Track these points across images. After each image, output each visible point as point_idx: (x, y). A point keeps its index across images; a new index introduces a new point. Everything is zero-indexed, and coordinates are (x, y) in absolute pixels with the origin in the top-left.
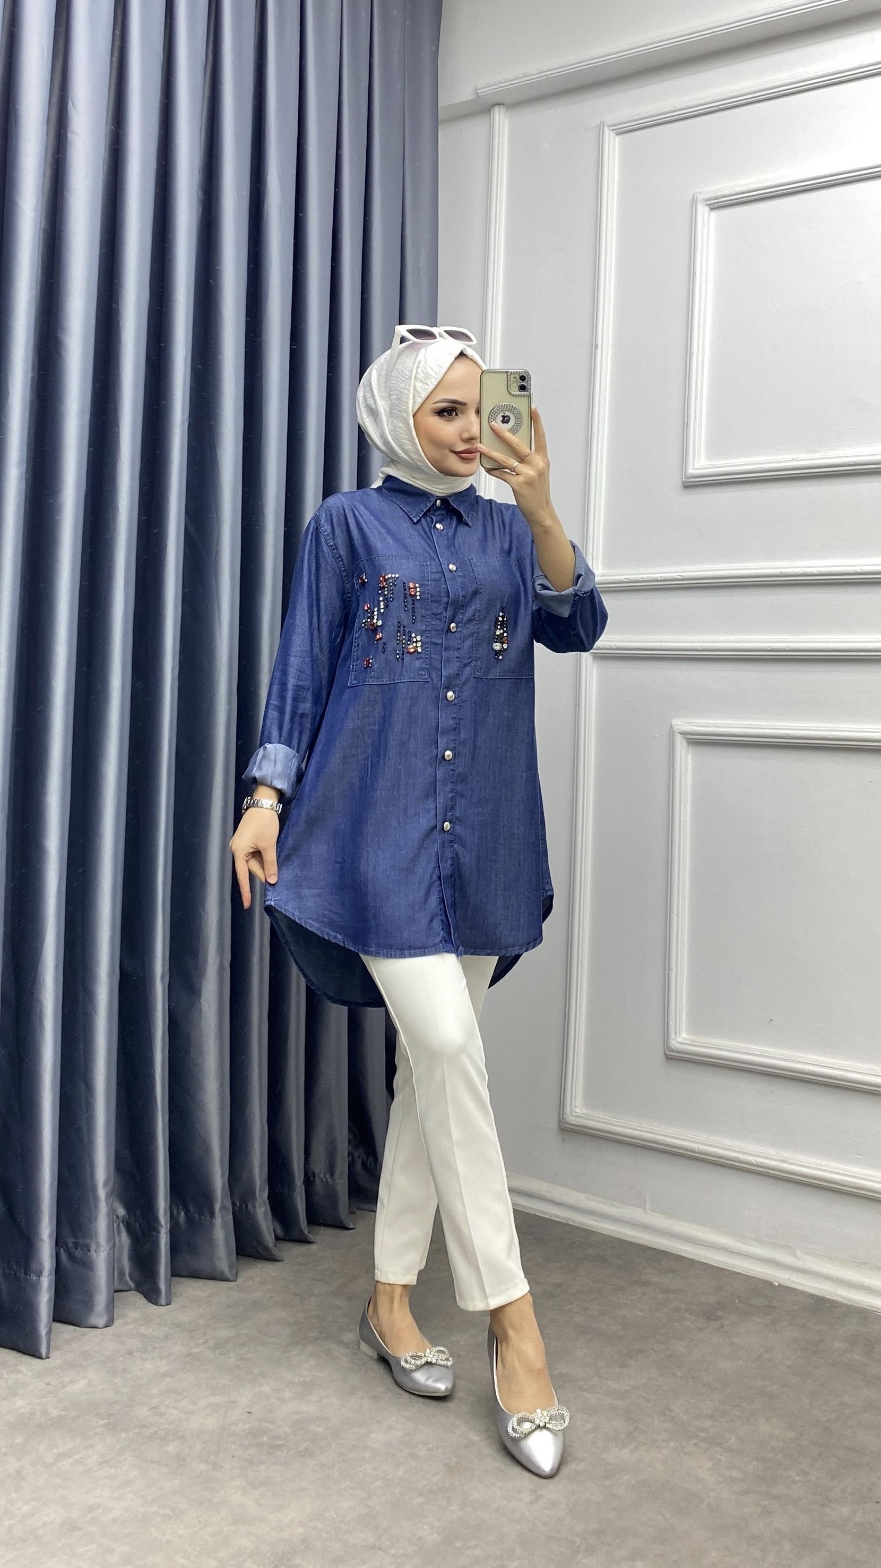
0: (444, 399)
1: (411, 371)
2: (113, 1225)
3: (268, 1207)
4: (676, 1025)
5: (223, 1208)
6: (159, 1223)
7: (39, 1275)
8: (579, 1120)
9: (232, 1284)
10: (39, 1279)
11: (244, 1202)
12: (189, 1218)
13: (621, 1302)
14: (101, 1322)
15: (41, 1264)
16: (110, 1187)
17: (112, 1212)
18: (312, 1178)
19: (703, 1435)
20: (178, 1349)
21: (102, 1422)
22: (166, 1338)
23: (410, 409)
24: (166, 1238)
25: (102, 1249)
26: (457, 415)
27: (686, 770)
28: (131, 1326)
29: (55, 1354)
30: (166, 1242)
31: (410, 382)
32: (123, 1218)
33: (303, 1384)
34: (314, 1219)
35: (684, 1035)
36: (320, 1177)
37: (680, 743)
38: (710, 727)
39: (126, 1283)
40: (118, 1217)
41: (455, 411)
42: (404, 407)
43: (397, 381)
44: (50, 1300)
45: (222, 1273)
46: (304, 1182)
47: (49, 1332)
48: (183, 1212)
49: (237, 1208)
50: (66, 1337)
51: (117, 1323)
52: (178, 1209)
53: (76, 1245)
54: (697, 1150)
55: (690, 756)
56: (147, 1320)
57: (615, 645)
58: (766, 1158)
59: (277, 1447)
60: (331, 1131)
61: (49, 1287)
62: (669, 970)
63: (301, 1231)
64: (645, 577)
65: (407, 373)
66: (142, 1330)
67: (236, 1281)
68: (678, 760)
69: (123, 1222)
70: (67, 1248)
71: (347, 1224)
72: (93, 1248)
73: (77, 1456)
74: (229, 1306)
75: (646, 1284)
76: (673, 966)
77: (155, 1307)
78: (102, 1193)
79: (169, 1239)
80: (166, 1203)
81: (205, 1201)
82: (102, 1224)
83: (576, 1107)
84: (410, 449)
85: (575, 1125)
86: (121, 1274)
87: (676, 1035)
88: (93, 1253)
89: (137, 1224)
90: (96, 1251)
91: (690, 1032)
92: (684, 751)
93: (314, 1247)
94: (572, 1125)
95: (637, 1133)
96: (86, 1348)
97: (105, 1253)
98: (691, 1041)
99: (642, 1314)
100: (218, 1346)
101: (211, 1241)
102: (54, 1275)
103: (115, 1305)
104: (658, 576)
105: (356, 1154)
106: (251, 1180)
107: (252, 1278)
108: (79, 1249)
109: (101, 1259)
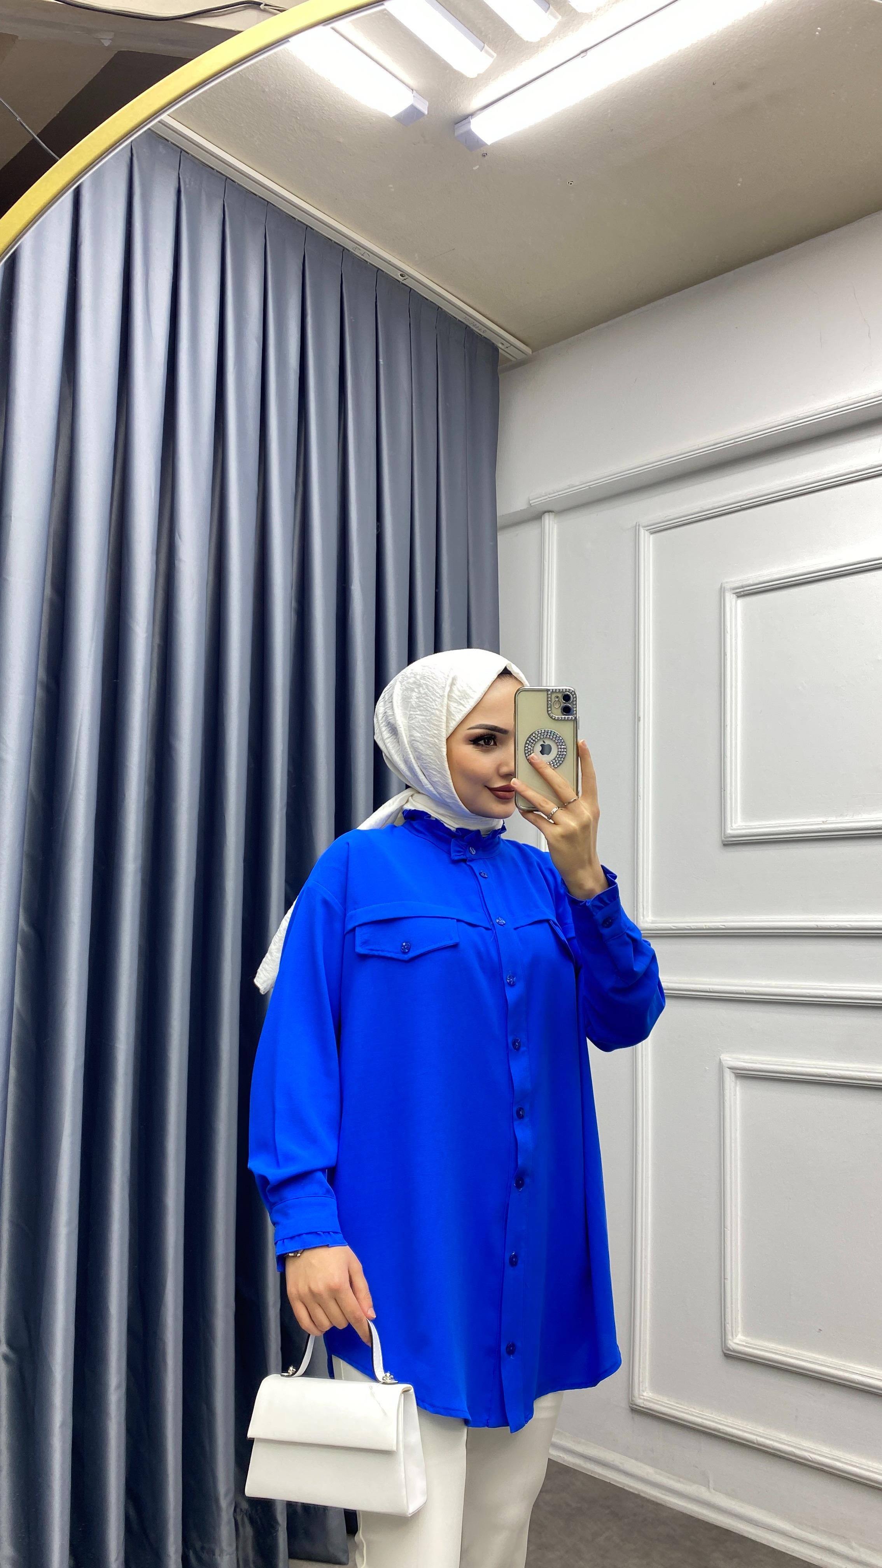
0: (481, 725)
4: (732, 1328)
8: (644, 1402)
23: (442, 734)
26: (495, 744)
27: (735, 1101)
35: (740, 1336)
37: (728, 1074)
38: (756, 1063)
41: (494, 740)
42: (434, 731)
54: (755, 1442)
55: (738, 1088)
58: (818, 1455)
62: (725, 1279)
64: (692, 925)
68: (727, 1091)
76: (728, 1276)
83: (644, 1391)
85: (642, 1407)
87: (732, 1336)
91: (745, 1333)
92: (733, 1084)
95: (699, 1420)
98: (746, 1343)
104: (703, 925)
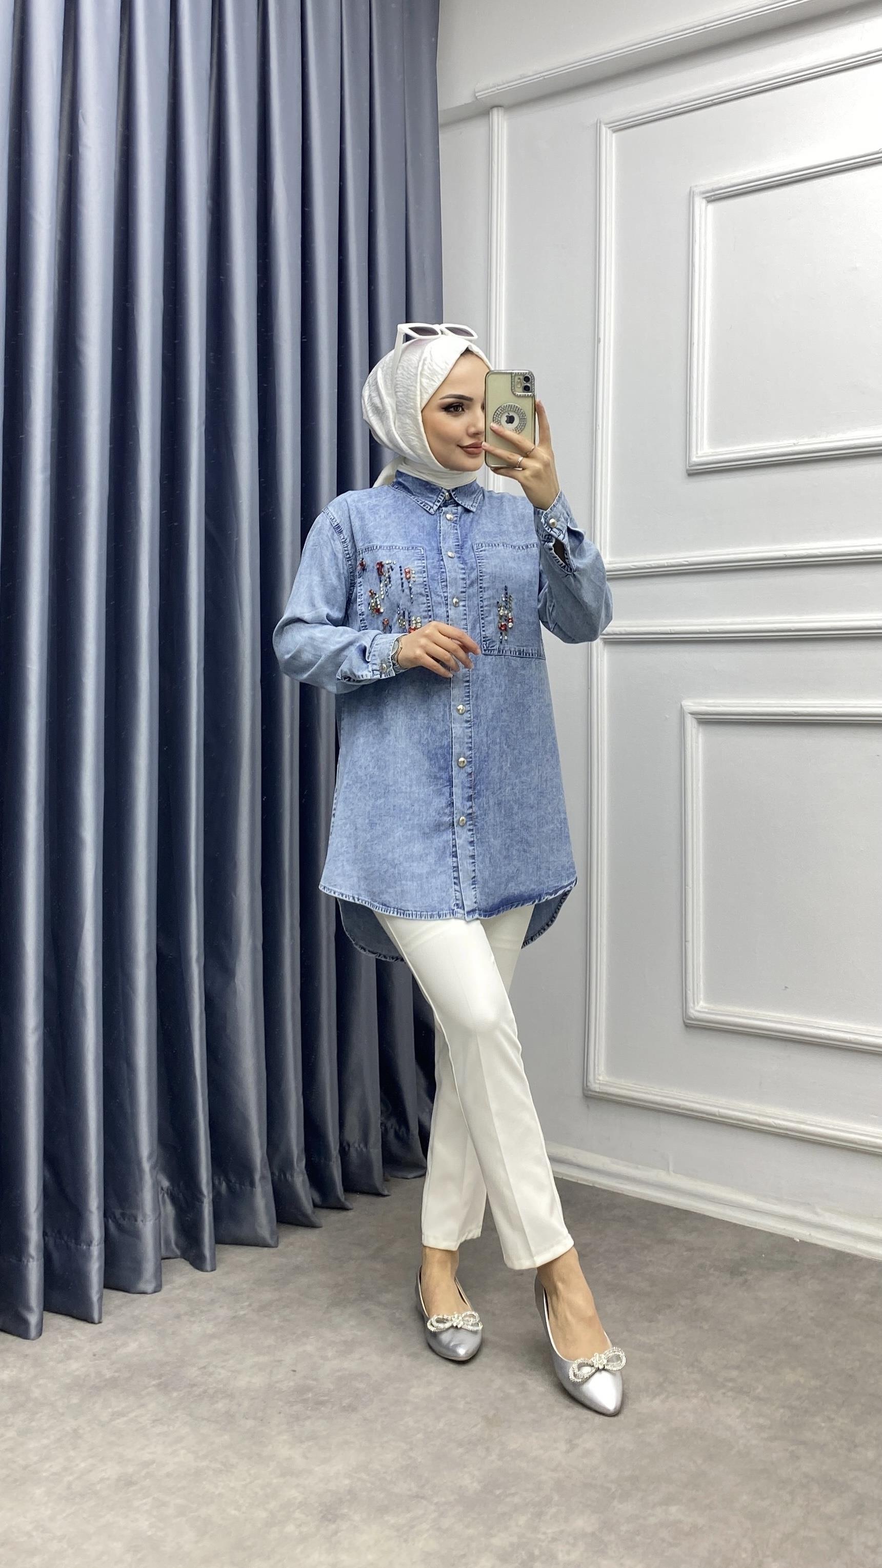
0: (450, 395)
1: (417, 368)
2: (158, 1197)
3: (306, 1176)
4: (693, 994)
5: (263, 1177)
6: (201, 1192)
7: (89, 1244)
8: (601, 1087)
9: (272, 1250)
10: (89, 1249)
11: (283, 1171)
12: (229, 1187)
13: (648, 1259)
14: (150, 1287)
15: (90, 1234)
16: (154, 1159)
17: (156, 1184)
18: (347, 1148)
19: (730, 1384)
20: (223, 1312)
21: (154, 1383)
22: (213, 1301)
23: (419, 405)
24: (209, 1206)
25: (148, 1219)
26: (463, 410)
27: (697, 747)
28: (178, 1292)
29: (105, 1320)
30: (209, 1210)
31: (417, 378)
32: (167, 1190)
33: (345, 1342)
34: (350, 1187)
35: (702, 1003)
36: (354, 1147)
37: (690, 723)
38: (719, 706)
39: (173, 1251)
40: (162, 1189)
41: (461, 407)
42: (412, 404)
43: (402, 378)
44: (100, 1268)
45: (264, 1239)
46: (340, 1151)
47: (101, 1298)
48: (224, 1184)
49: (276, 1178)
50: (117, 1302)
51: (166, 1288)
52: (219, 1179)
53: (123, 1215)
54: (717, 1114)
55: (700, 735)
56: (193, 1284)
57: (625, 630)
58: (784, 1120)
59: (322, 1403)
60: (363, 1101)
61: (100, 1254)
62: (686, 941)
63: (338, 1199)
64: (653, 563)
65: (412, 370)
66: (189, 1295)
67: (277, 1247)
68: (688, 739)
69: (168, 1194)
70: (115, 1217)
71: (381, 1191)
72: (139, 1219)
73: (132, 1415)
74: (271, 1271)
75: (671, 1242)
76: (690, 938)
77: (201, 1273)
78: (146, 1166)
79: (211, 1208)
80: (208, 1174)
81: (245, 1171)
82: (147, 1196)
83: (599, 1075)
84: (417, 445)
85: (599, 1092)
86: (167, 1243)
87: (694, 1003)
88: (140, 1223)
89: (181, 1194)
90: (142, 1221)
91: (708, 999)
92: (694, 731)
93: (350, 1214)
94: (596, 1092)
95: (660, 1099)
96: (137, 1312)
97: (151, 1223)
98: (709, 1009)
99: (666, 1271)
100: (264, 1308)
101: (252, 1210)
102: (103, 1245)
103: (163, 1273)
104: (664, 562)
105: (389, 1125)
106: (289, 1152)
107: (292, 1244)
108: (126, 1220)
109: (147, 1228)
